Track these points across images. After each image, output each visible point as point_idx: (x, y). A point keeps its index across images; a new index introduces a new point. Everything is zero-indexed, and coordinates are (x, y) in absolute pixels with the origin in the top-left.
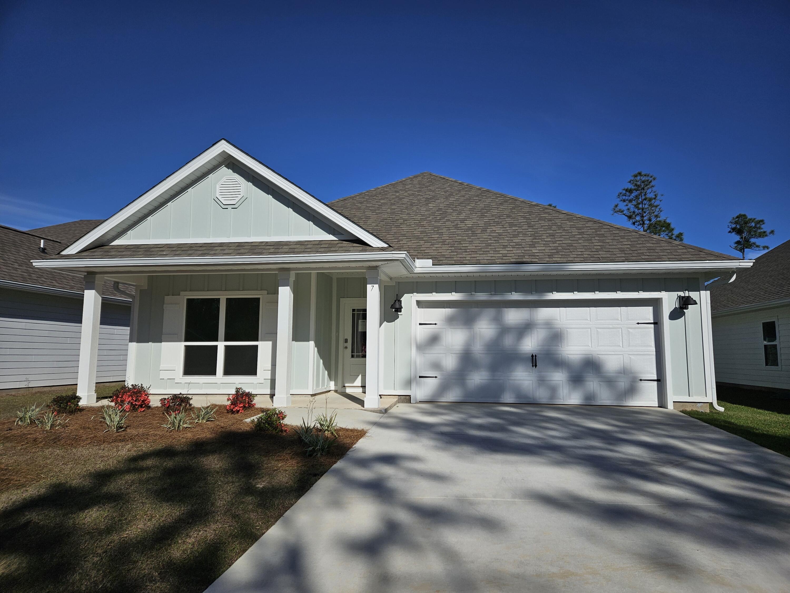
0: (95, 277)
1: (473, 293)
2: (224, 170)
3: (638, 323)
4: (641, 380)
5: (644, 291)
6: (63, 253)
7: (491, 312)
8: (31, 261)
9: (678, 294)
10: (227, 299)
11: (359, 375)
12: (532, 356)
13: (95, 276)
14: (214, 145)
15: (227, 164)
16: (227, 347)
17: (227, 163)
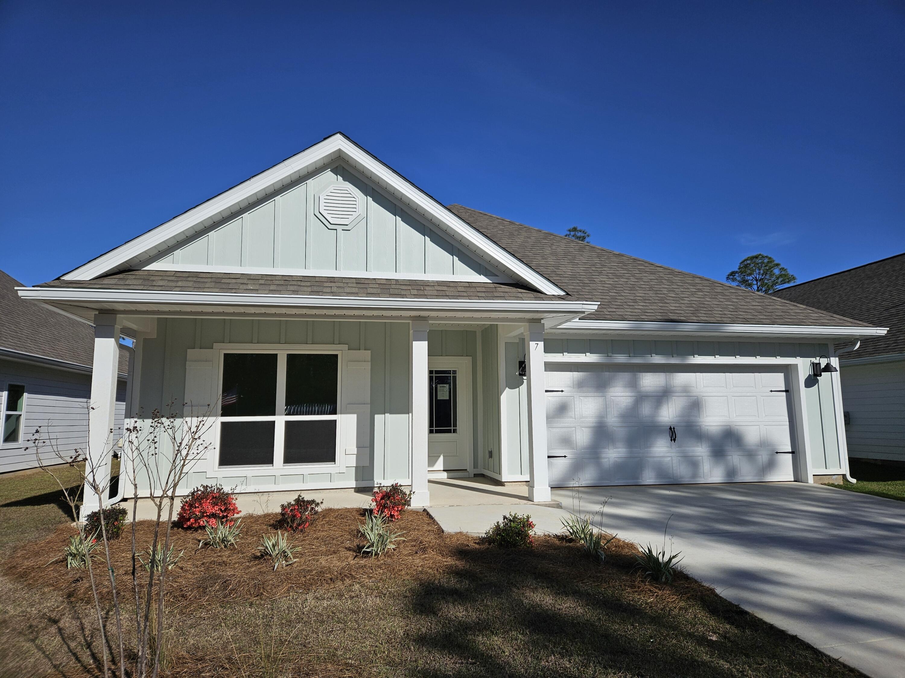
0: (116, 318)
1: (610, 354)
2: (328, 175)
3: (771, 391)
4: (777, 453)
5: (782, 356)
6: (67, 278)
7: (625, 376)
8: (16, 288)
9: (811, 361)
10: (289, 355)
11: (440, 456)
12: (670, 428)
13: (116, 316)
14: (325, 139)
15: (335, 168)
16: (288, 423)
17: (335, 166)
